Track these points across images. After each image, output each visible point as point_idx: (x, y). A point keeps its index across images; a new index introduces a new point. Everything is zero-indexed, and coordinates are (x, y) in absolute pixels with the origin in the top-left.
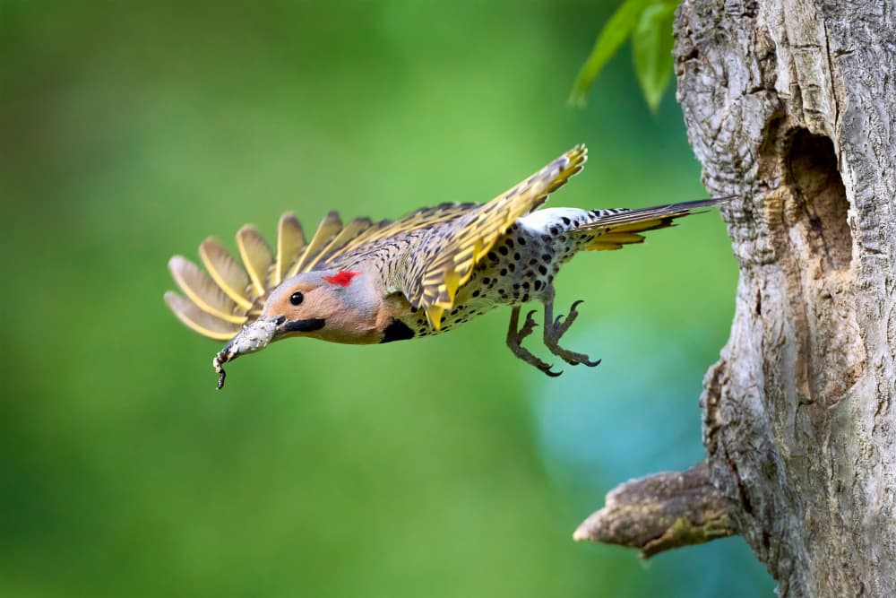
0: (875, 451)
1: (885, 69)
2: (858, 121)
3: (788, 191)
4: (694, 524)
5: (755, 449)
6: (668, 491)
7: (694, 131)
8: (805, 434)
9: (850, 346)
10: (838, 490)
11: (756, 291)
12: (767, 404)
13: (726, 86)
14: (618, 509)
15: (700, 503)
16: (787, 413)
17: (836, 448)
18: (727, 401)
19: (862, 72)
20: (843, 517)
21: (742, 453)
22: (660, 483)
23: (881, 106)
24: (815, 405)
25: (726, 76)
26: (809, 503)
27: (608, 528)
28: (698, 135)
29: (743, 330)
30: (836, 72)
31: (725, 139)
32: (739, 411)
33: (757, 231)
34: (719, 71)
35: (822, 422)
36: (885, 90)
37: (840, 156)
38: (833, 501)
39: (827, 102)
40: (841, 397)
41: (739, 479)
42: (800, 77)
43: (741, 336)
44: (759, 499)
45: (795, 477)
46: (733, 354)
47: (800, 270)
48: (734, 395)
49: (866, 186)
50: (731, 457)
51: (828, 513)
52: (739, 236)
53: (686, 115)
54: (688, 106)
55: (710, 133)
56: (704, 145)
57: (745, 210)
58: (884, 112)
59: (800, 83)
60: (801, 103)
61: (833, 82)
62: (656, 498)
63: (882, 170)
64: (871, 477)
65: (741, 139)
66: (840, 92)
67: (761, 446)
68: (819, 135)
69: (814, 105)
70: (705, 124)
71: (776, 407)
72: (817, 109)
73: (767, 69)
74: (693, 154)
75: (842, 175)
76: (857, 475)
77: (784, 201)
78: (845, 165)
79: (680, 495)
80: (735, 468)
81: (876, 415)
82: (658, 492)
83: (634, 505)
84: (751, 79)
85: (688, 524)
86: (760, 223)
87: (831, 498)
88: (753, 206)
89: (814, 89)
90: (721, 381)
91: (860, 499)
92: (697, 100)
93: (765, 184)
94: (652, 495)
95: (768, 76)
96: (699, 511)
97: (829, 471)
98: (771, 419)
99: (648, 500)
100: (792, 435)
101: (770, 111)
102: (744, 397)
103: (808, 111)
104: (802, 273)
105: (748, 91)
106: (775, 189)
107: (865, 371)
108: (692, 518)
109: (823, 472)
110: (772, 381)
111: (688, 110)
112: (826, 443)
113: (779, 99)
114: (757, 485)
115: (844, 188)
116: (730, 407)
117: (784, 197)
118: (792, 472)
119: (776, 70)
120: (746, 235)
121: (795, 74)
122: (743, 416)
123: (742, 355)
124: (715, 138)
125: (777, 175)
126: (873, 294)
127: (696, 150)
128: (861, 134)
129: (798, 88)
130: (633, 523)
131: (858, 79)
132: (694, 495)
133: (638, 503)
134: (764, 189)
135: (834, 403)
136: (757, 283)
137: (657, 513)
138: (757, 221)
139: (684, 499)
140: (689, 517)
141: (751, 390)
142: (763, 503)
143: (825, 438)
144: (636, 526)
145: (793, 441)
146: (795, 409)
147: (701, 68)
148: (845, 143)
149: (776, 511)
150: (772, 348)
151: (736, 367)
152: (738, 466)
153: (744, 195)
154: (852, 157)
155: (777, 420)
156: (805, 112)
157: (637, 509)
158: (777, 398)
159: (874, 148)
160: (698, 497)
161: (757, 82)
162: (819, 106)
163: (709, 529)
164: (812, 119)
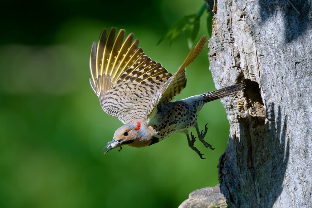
0: (272, 184)
1: (275, 61)
2: (266, 78)
3: (245, 99)
4: (216, 205)
5: (234, 182)
6: (208, 194)
7: (215, 80)
8: (249, 178)
9: (264, 150)
10: (260, 196)
11: (235, 131)
12: (238, 168)
13: (225, 65)
14: (192, 199)
15: (218, 198)
16: (244, 171)
17: (260, 183)
18: (226, 166)
19: (267, 62)
20: (262, 205)
21: (230, 183)
22: (206, 191)
23: (274, 73)
24: (253, 169)
25: (225, 62)
26: (251, 200)
27: (189, 205)
28: (216, 81)
29: (231, 143)
30: (259, 62)
31: (225, 82)
32: (229, 169)
33: (235, 112)
34: (223, 60)
35: (255, 174)
36: (275, 68)
37: (261, 89)
38: (259, 200)
39: (256, 71)
40: (261, 167)
41: (229, 192)
42: (248, 63)
43: (230, 145)
44: (236, 198)
45: (247, 192)
46: (228, 151)
47: (249, 125)
48: (228, 164)
49: (269, 99)
50: (227, 184)
51: (257, 204)
52: (229, 113)
53: (212, 74)
54: (213, 71)
55: (220, 80)
56: (218, 84)
57: (231, 105)
58: (274, 75)
59: (248, 65)
60: (248, 71)
61: (258, 65)
62: (205, 196)
63: (274, 93)
64: (270, 192)
65: (229, 83)
66: (260, 68)
67: (236, 181)
68: (254, 81)
69: (252, 72)
70: (218, 77)
71: (241, 169)
72: (253, 73)
73: (237, 61)
74: (215, 86)
75: (261, 95)
76: (266, 192)
77: (243, 102)
78: (262, 92)
79: (212, 195)
80: (228, 188)
81: (272, 173)
82: (205, 194)
83: (197, 198)
84: (232, 63)
85: (215, 205)
86: (236, 109)
87: (258, 199)
88: (234, 104)
89: (252, 67)
90: (224, 160)
91: (267, 199)
92: (215, 69)
93: (237, 97)
94: (203, 195)
95: (238, 63)
96: (218, 200)
97: (257, 190)
98: (239, 173)
99: (202, 197)
100: (246, 178)
101: (239, 74)
102: (231, 165)
103: (250, 74)
104: (249, 126)
105: (231, 67)
106: (240, 99)
107: (268, 158)
108: (216, 202)
109: (255, 190)
110: (239, 161)
111: (213, 72)
112: (256, 181)
113: (241, 70)
114: (235, 194)
115: (262, 99)
116: (226, 168)
117: (243, 101)
118: (246, 190)
119: (240, 61)
120: (231, 113)
121: (246, 62)
122: (231, 171)
123: (230, 151)
124: (221, 82)
125: (241, 94)
126: (271, 133)
127: (216, 85)
128: (267, 82)
129: (247, 67)
130: (197, 204)
131: (266, 64)
132: (217, 195)
133: (199, 197)
134: (236, 98)
135: (259, 168)
136: (235, 129)
137: (205, 201)
138: (235, 109)
139: (213, 196)
140: (215, 202)
141: (233, 163)
142: (237, 200)
143: (256, 180)
144: (198, 205)
145: (246, 180)
146: (246, 170)
147: (217, 59)
148: (262, 85)
149: (241, 202)
150: (239, 150)
151: (229, 155)
152: (229, 187)
153: (231, 100)
154: (264, 89)
155: (241, 173)
156: (249, 74)
157: (198, 199)
158: (241, 166)
159: (271, 86)
160: (218, 196)
161: (234, 65)
162: (254, 73)
163: (221, 206)
164: (252, 76)
